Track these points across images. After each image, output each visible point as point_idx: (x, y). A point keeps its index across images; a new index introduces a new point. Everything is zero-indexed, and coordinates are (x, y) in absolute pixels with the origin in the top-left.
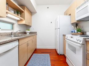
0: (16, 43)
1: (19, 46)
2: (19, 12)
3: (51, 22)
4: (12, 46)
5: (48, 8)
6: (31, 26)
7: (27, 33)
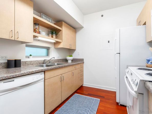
0: (41, 76)
1: (45, 80)
2: (54, 32)
3: (109, 42)
4: (33, 79)
5: (102, 16)
6: (75, 50)
7: (69, 61)
